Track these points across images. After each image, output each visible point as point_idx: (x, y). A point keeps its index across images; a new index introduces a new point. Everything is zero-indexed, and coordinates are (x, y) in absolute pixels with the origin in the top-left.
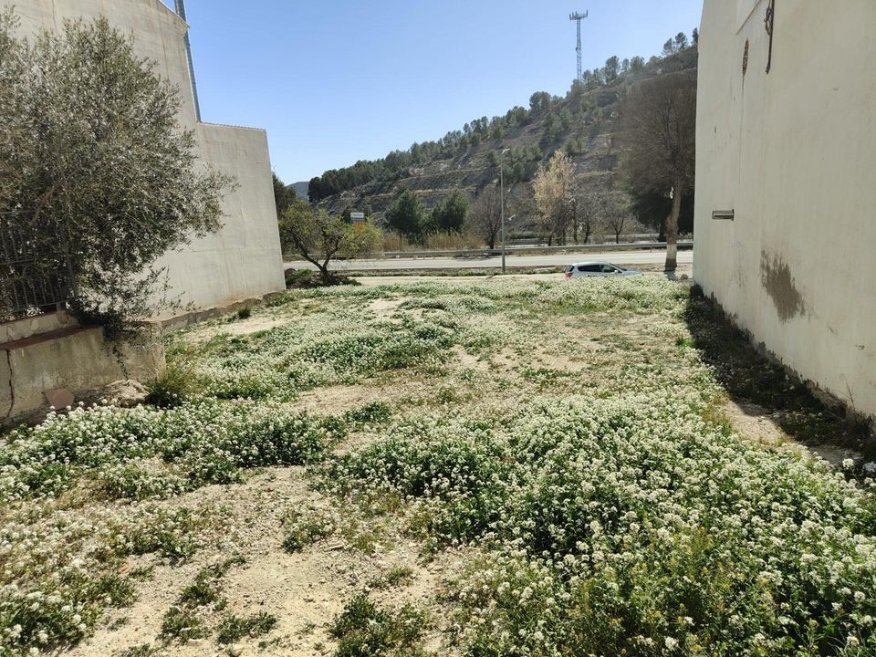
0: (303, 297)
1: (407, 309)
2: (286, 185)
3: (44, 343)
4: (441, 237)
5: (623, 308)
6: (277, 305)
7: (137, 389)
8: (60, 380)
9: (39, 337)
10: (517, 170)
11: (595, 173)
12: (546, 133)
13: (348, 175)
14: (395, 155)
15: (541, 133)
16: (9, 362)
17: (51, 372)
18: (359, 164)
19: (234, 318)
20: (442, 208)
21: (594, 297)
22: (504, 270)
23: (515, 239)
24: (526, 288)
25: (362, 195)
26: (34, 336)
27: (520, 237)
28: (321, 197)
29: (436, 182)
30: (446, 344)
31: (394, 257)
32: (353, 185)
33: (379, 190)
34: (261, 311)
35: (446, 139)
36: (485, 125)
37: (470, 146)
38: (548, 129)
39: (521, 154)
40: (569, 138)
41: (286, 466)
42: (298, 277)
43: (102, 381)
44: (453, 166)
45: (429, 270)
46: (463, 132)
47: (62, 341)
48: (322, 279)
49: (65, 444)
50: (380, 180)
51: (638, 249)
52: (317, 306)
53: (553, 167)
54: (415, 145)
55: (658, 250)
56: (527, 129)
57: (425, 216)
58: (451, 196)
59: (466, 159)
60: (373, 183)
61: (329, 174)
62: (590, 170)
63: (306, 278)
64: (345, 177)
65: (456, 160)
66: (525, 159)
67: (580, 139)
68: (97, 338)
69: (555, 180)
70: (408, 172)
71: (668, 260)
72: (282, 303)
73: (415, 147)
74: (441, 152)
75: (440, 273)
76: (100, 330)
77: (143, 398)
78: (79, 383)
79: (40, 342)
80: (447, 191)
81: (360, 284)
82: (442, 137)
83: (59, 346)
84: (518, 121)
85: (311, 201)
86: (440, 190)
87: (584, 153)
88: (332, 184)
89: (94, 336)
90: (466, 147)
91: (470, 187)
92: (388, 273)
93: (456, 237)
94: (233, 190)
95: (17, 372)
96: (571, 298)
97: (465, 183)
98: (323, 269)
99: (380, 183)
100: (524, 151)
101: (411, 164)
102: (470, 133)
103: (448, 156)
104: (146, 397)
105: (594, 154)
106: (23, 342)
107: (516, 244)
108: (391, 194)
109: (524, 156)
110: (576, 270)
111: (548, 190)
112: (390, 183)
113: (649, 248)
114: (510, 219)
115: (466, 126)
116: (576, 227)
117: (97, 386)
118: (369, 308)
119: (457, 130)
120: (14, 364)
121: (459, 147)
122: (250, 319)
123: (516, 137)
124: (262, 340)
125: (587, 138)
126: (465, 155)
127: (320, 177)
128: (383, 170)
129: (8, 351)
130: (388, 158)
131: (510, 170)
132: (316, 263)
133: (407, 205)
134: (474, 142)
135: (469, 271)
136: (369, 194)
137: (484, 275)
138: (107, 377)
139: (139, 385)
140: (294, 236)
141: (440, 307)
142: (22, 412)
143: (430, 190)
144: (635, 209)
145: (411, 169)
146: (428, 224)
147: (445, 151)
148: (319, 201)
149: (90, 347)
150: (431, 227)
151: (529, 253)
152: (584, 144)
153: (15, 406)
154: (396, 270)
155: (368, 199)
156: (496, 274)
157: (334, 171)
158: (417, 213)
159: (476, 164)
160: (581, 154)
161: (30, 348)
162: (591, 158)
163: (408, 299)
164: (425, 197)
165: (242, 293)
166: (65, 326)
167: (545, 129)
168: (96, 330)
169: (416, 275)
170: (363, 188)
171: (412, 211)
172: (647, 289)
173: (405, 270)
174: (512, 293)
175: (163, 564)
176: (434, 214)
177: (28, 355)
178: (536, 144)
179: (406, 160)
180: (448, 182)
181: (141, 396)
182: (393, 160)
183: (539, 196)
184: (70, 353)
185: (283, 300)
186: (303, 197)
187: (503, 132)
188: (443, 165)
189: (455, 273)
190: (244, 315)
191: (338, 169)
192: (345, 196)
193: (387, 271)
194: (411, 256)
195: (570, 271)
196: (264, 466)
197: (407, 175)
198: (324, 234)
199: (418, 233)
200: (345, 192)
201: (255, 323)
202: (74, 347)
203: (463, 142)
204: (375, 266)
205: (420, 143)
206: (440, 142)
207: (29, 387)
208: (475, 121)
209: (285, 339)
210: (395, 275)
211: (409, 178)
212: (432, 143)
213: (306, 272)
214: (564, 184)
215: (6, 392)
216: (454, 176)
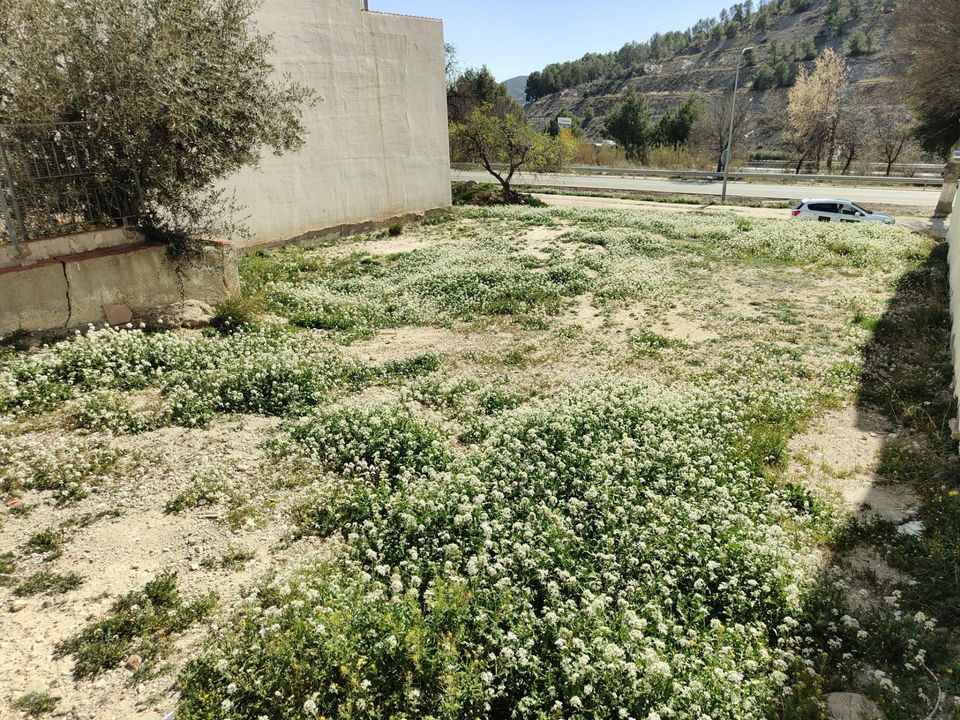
0: (467, 217)
1: (564, 242)
2: (498, 80)
3: (101, 259)
4: (665, 152)
5: (828, 264)
6: (434, 224)
7: (204, 310)
8: (121, 296)
9: (102, 252)
10: (779, 72)
11: (883, 79)
12: (828, 23)
13: (573, 71)
14: (630, 47)
15: (821, 22)
16: (65, 275)
17: (110, 288)
18: (587, 58)
19: (384, 234)
20: (673, 116)
21: (798, 247)
22: (723, 198)
23: (757, 160)
24: (720, 227)
25: (586, 96)
26: (98, 249)
27: (767, 158)
28: (539, 95)
29: (674, 84)
30: (576, 290)
31: (600, 174)
32: (577, 83)
33: (606, 89)
34: (415, 229)
35: (695, 29)
36: (748, 11)
37: (724, 38)
38: (830, 18)
39: (788, 50)
40: (856, 32)
41: (267, 416)
42: (477, 191)
43: (166, 299)
44: (699, 63)
45: (635, 192)
46: (718, 20)
47: (121, 257)
48: (504, 195)
49: (75, 364)
50: (609, 78)
51: (907, 185)
52: (473, 228)
53: (819, 71)
54: (657, 36)
55: (934, 189)
56: (802, 17)
57: (651, 125)
58: (685, 102)
59: (716, 55)
60: (600, 81)
61: (551, 69)
62: (877, 75)
63: (486, 193)
64: (569, 72)
65: (704, 56)
66: (792, 58)
67: (872, 33)
68: (160, 256)
69: (817, 87)
70: (642, 69)
71: (940, 203)
72: (439, 222)
73: (656, 38)
74: (687, 45)
75: (645, 196)
76: (163, 249)
77: (207, 320)
78: (141, 301)
79: (97, 257)
80: (684, 94)
81: (544, 205)
82: (692, 26)
83: (118, 263)
84: (792, 6)
85: (528, 99)
86: (678, 93)
87: (874, 52)
88: (553, 81)
89: (157, 255)
90: (718, 39)
91: (716, 91)
92: (585, 193)
93: (683, 152)
94: (313, 105)
95: (73, 285)
96: (769, 245)
97: (710, 85)
98: (506, 184)
99: (608, 82)
100: (793, 47)
101: (647, 59)
102: (727, 22)
103: (696, 50)
104: (211, 320)
105: (888, 53)
106: (84, 255)
107: (758, 166)
108: (619, 95)
109: (792, 53)
110: (805, 207)
111: (807, 101)
112: (619, 81)
113: (923, 185)
114: (746, 136)
115: (723, 13)
116: (832, 151)
117: (161, 304)
118: (524, 237)
119: (711, 18)
120: (70, 277)
121: (710, 39)
122: (400, 237)
123: (785, 27)
124: (395, 264)
125: (882, 31)
126: (717, 50)
127: (541, 72)
128: (614, 66)
129: (64, 265)
130: (623, 50)
131: (770, 71)
132: (498, 177)
133: (631, 109)
134: (731, 33)
135: (680, 198)
136: (593, 94)
137: (697, 203)
138: (172, 296)
139: (207, 307)
140: (477, 144)
141: (601, 243)
142: (80, 324)
143: (667, 93)
144: (919, 133)
145: (646, 66)
146: (653, 135)
147: (692, 44)
148: (537, 100)
149: (152, 265)
150: (656, 138)
151: (764, 180)
152: (875, 39)
153: (72, 317)
154: (597, 190)
155: (591, 100)
156: (712, 204)
157: (557, 66)
158: (642, 120)
159: (729, 62)
160: (869, 53)
161: (86, 262)
162: (882, 59)
163: (573, 230)
164: (659, 101)
165: (402, 207)
166: (131, 241)
167: (827, 17)
168: (158, 248)
169: (617, 197)
170: (587, 87)
171: (635, 119)
172: (872, 242)
173: (607, 190)
174: (700, 233)
175: (48, 504)
176: (662, 123)
177: (84, 268)
178: (810, 38)
179: (643, 54)
180: (689, 84)
181: (206, 318)
182: (627, 55)
183: (794, 108)
184: (130, 270)
185: (442, 218)
186: (518, 96)
187: (769, 21)
188: (687, 63)
189: (663, 198)
190: (395, 232)
191: (562, 63)
192: (566, 95)
193: (587, 189)
194: (620, 173)
195: (797, 207)
196: (246, 413)
197: (641, 72)
198: (510, 144)
199: (639, 145)
200: (566, 90)
201: (400, 242)
202: (135, 264)
203: (716, 34)
204: (574, 183)
205: (663, 33)
206: (687, 33)
207: (87, 300)
208: (736, 6)
209: (414, 266)
210: (593, 196)
211: (644, 77)
212: (677, 34)
213: (487, 186)
214: (829, 94)
215: (63, 302)
216: (699, 76)
